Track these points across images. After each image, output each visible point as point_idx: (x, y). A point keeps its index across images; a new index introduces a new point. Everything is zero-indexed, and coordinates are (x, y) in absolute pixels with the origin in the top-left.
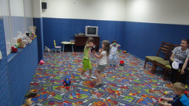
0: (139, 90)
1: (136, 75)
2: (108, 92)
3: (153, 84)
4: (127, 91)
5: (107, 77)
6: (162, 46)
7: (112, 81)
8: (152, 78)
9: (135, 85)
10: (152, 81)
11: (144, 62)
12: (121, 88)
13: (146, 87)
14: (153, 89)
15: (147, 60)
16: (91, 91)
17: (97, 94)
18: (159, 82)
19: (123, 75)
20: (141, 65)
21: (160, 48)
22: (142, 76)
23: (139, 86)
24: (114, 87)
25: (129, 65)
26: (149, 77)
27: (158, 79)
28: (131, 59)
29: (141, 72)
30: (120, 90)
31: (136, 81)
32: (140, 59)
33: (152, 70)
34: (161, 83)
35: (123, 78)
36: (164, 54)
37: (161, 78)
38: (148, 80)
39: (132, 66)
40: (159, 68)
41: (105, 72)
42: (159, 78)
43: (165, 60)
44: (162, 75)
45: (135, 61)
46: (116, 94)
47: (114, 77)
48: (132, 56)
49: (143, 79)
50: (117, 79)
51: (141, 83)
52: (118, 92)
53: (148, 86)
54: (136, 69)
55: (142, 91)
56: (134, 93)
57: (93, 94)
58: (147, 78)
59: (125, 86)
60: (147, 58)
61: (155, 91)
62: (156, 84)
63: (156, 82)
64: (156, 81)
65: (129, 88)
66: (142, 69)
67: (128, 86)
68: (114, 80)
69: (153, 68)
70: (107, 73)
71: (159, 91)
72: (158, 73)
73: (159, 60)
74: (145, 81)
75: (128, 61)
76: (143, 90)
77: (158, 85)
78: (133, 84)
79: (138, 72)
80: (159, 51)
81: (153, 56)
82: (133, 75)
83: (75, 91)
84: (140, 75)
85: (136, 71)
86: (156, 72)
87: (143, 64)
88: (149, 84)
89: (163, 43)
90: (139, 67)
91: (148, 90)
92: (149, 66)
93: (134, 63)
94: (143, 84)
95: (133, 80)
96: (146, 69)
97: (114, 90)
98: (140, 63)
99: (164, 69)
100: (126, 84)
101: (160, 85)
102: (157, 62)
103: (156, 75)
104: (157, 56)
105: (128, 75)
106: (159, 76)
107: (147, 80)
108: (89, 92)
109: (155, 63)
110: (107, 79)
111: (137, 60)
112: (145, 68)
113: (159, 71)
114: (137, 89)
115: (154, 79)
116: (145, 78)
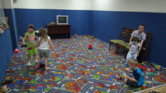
0: (105, 69)
1: (103, 56)
2: (79, 73)
3: (117, 63)
4: (95, 70)
5: (78, 60)
6: (123, 31)
7: (82, 63)
8: (116, 58)
9: (102, 65)
10: (115, 61)
11: (109, 45)
12: (90, 68)
13: (110, 66)
14: (116, 67)
15: (111, 43)
16: (64, 73)
17: (69, 76)
18: (121, 61)
19: (92, 57)
20: (107, 48)
21: (122, 33)
22: (107, 57)
23: (105, 66)
24: (84, 68)
25: (97, 48)
26: (113, 57)
27: (120, 59)
28: (98, 43)
29: (106, 54)
30: (89, 71)
31: (102, 62)
32: (106, 43)
33: (116, 51)
34: (123, 62)
35: (91, 60)
36: (125, 37)
37: (123, 57)
38: (113, 60)
39: (99, 49)
40: (121, 49)
41: (76, 56)
42: (121, 57)
43: (126, 42)
44: (123, 55)
45: (102, 45)
46: (85, 74)
47: (84, 59)
48: (99, 40)
49: (109, 59)
50: (86, 61)
51: (107, 63)
52: (87, 72)
53: (112, 65)
54: (102, 52)
55: (107, 70)
56: (101, 72)
57: (66, 76)
58: (112, 58)
59: (94, 66)
60: (111, 42)
61: (118, 68)
62: (119, 63)
63: (119, 61)
64: (119, 60)
65: (96, 68)
66: (107, 51)
67: (96, 66)
68: (84, 62)
69: (116, 50)
70: (78, 56)
71: (122, 68)
72: (121, 53)
73: (121, 43)
74: (109, 61)
75: (96, 45)
76: (109, 69)
77: (120, 64)
78: (100, 64)
79: (104, 54)
80: (121, 35)
81: (116, 39)
82: (100, 57)
83: (50, 75)
84: (106, 56)
85: (103, 53)
86: (119, 52)
87: (108, 47)
88: (113, 64)
89: (124, 28)
90: (105, 49)
91: (113, 69)
92: (113, 48)
93: (101, 46)
94: (108, 64)
95: (100, 61)
96: (111, 50)
97: (84, 71)
98: (105, 46)
99: (125, 50)
100: (94, 65)
101: (122, 64)
102: (119, 45)
103: (119, 55)
104: (119, 39)
105: (96, 57)
106: (121, 56)
107: (111, 60)
108: (62, 74)
109: (118, 46)
110: (78, 61)
111: (103, 44)
112: (109, 50)
113: (122, 52)
114: (103, 69)
115: (117, 58)
116: (110, 58)
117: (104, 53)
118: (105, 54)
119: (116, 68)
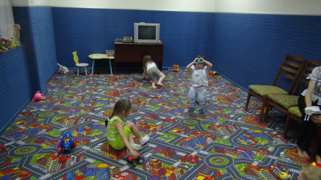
0: (223, 167)
1: (226, 125)
2: (150, 171)
3: (258, 151)
4: (195, 167)
5: (160, 132)
7: (167, 142)
8: (257, 135)
9: (217, 153)
10: (256, 142)
12: (184, 159)
13: (240, 157)
14: (255, 164)
15: (252, 93)
16: (113, 167)
17: (124, 177)
18: (270, 144)
19: (196, 127)
20: (241, 102)
21: (282, 69)
22: (236, 129)
23: (223, 156)
24: (167, 158)
25: (216, 101)
26: (251, 131)
27: (270, 138)
28: (224, 88)
29: (236, 119)
30: (179, 167)
31: (220, 142)
33: (260, 116)
34: (277, 147)
35: (193, 133)
37: (279, 133)
38: (249, 138)
39: (221, 105)
40: (277, 110)
42: (275, 133)
44: (281, 128)
45: (230, 94)
46: (166, 177)
47: (175, 131)
48: (227, 81)
49: (238, 137)
50: (180, 137)
51: (232, 146)
52: (171, 172)
53: (245, 156)
54: (227, 113)
55: (228, 169)
56: (209, 174)
57: (114, 177)
58: (248, 134)
59: (194, 154)
61: (258, 168)
62: (264, 149)
63: (266, 145)
64: (266, 142)
65: (200, 159)
66: (241, 112)
67: (201, 154)
68: (173, 138)
74: (240, 143)
75: (216, 93)
76: (233, 168)
77: (269, 153)
78: (213, 150)
79: (230, 118)
80: (279, 74)
82: (219, 126)
84: (234, 125)
85: (228, 116)
88: (249, 150)
89: (288, 58)
90: (235, 106)
91: (244, 167)
92: (257, 105)
93: (227, 98)
94: (235, 151)
95: (214, 139)
96: (250, 111)
97: (166, 166)
98: (239, 97)
99: (286, 116)
100: (196, 149)
101: (272, 154)
103: (269, 127)
104: (274, 85)
105: (208, 126)
106: (275, 130)
107: (246, 138)
108: (108, 169)
109: (267, 102)
110: (159, 135)
111: (234, 90)
112: (246, 109)
114: (218, 164)
115: (263, 136)
116: (242, 134)
117: (232, 116)
118: (232, 119)
119: (254, 167)
